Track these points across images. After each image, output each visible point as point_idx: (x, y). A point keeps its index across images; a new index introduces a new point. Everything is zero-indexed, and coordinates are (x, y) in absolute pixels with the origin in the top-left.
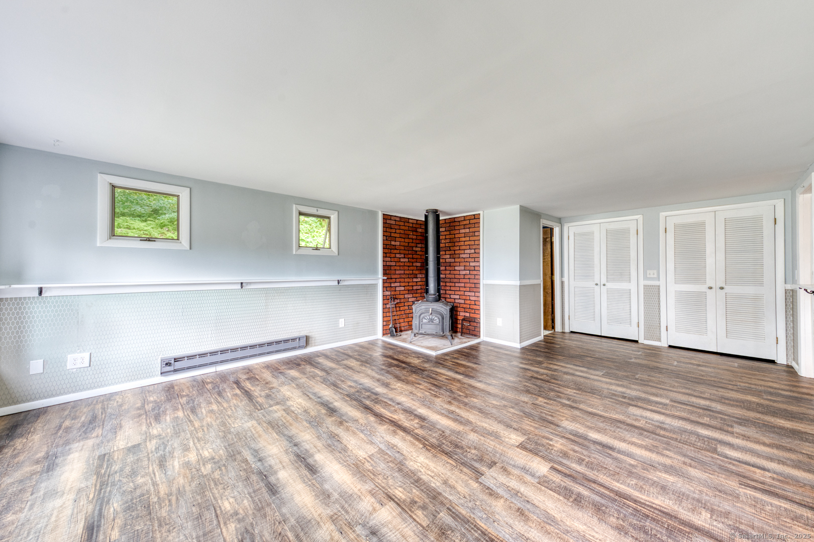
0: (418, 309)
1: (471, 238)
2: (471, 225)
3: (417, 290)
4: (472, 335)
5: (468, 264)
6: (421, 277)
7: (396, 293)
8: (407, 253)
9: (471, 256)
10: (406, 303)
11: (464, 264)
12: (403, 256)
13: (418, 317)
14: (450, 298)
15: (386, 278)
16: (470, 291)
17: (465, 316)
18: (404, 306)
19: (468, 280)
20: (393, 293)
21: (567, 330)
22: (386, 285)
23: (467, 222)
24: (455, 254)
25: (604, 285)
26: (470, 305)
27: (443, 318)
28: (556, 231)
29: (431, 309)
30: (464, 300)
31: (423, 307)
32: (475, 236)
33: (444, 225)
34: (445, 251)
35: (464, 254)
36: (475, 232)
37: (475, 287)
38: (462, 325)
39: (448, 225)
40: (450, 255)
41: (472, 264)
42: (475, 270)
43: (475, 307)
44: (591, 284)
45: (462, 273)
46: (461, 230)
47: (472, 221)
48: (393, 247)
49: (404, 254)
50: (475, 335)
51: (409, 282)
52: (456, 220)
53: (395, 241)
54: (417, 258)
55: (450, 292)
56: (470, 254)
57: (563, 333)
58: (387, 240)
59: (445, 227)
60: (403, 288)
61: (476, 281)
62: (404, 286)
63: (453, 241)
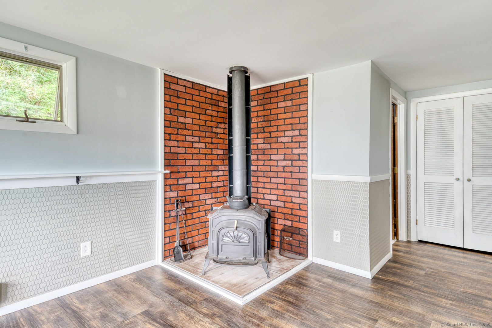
0: (216, 221)
1: (295, 115)
2: (294, 95)
3: (218, 187)
4: (296, 253)
5: (289, 151)
6: (223, 169)
7: (186, 193)
8: (204, 135)
9: (294, 140)
10: (201, 207)
11: (284, 151)
12: (196, 139)
13: (216, 234)
14: (264, 199)
15: (169, 172)
16: (292, 190)
17: (285, 225)
18: (199, 211)
19: (290, 174)
20: (180, 194)
21: (414, 239)
22: (170, 182)
23: (289, 91)
24: (271, 137)
25: (469, 180)
26: (292, 209)
27: (255, 235)
28: (401, 109)
29: (236, 222)
30: (284, 202)
31: (224, 218)
32: (300, 111)
33: (256, 98)
34: (257, 133)
35: (284, 137)
36: (300, 105)
37: (300, 185)
38: (282, 237)
39: (261, 97)
40: (264, 138)
41: (295, 151)
42: (299, 160)
43: (299, 213)
44: (450, 179)
45: (280, 163)
46: (279, 104)
47: (295, 90)
48: (182, 126)
49: (199, 137)
50: (300, 254)
51: (206, 177)
52: (272, 89)
53: (185, 117)
54: (218, 143)
55: (264, 191)
56: (292, 137)
57: (409, 242)
58: (171, 114)
59: (257, 100)
60: (197, 186)
61: (301, 176)
62: (199, 183)
63: (267, 120)
